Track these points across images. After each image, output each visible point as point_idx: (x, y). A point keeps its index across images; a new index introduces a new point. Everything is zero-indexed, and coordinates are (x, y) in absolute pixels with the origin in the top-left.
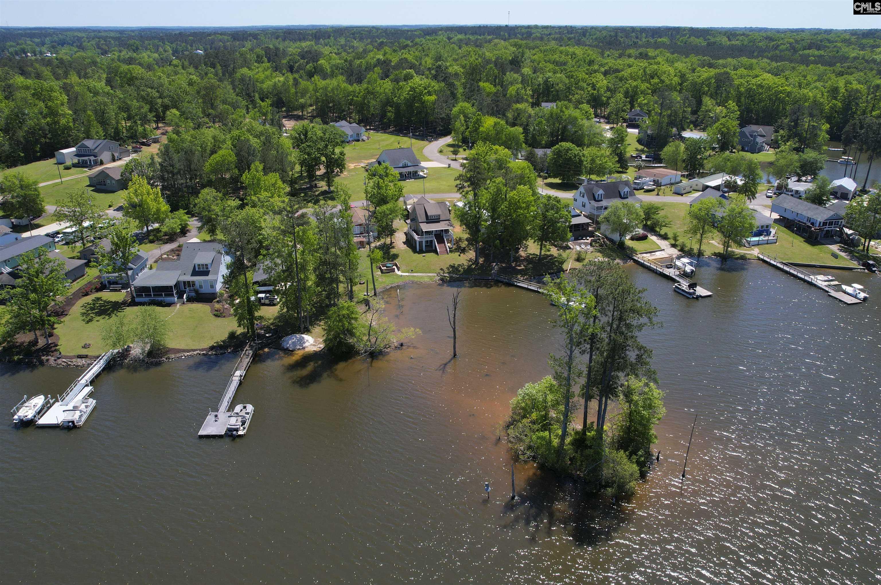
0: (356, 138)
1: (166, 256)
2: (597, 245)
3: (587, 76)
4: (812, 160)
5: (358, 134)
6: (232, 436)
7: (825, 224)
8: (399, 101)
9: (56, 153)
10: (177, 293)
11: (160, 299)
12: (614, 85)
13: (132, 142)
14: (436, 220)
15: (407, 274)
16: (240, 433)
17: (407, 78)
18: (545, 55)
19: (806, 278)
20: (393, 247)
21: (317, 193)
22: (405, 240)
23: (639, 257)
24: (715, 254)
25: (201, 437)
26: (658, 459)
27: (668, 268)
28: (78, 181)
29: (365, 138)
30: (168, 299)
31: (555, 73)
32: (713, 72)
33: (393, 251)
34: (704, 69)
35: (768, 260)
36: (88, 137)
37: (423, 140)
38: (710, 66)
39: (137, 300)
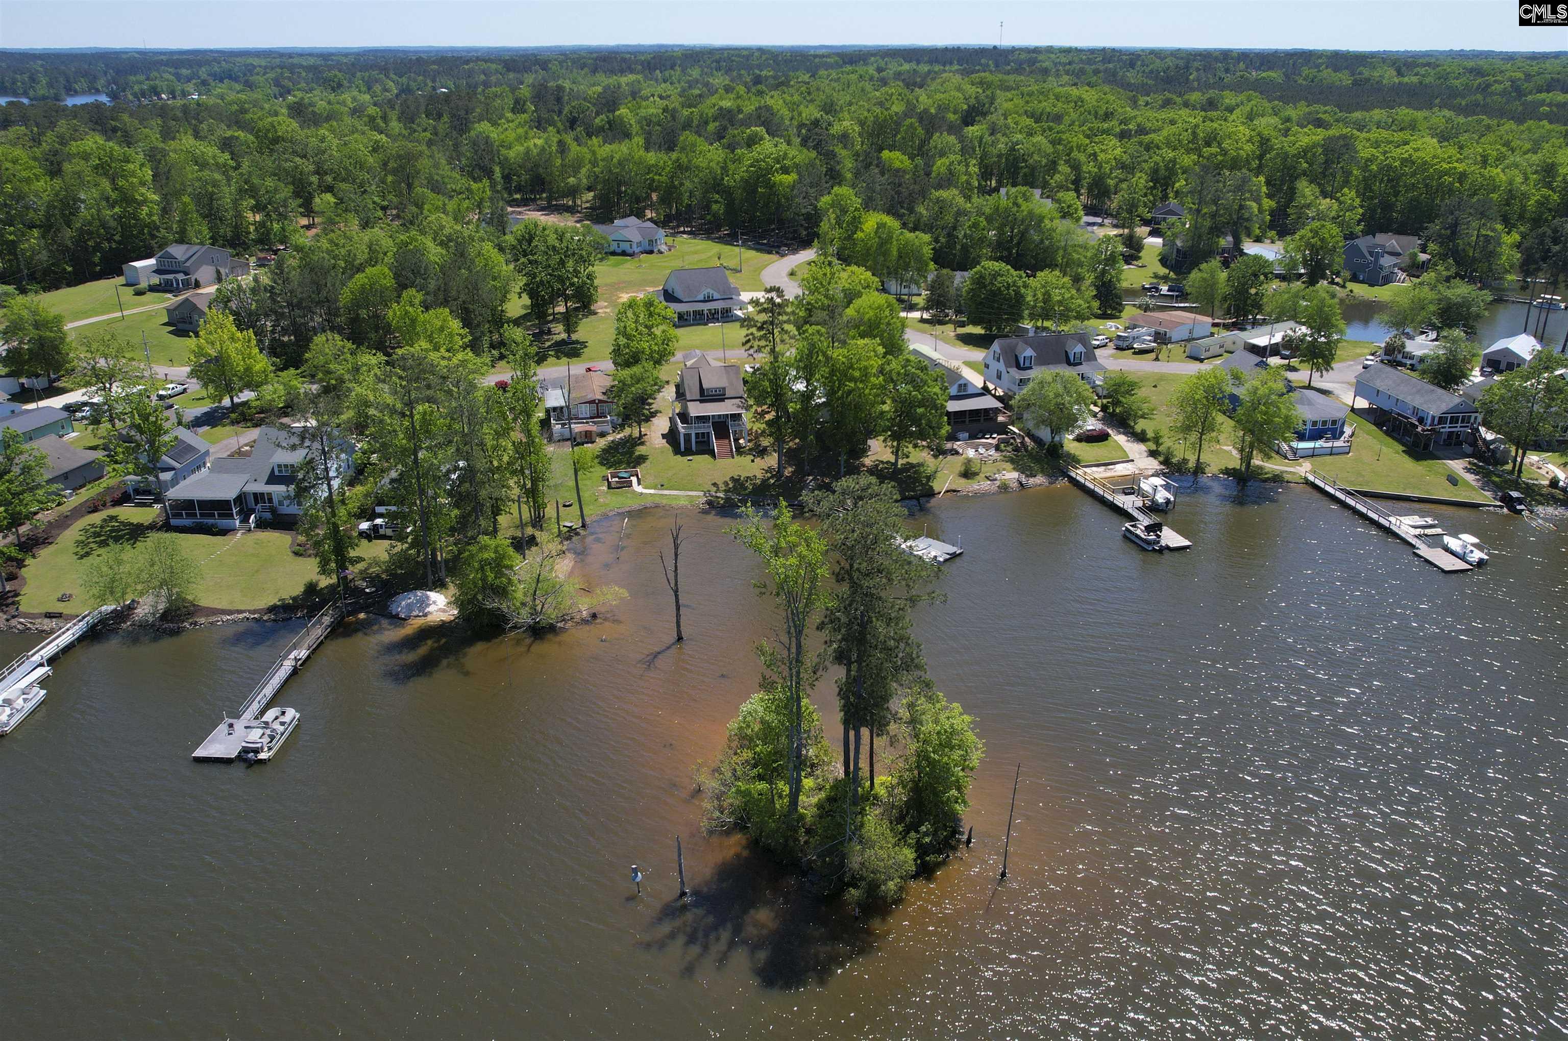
0: (648, 248)
1: (247, 448)
2: (1009, 449)
3: (1088, 141)
4: (1459, 300)
5: (651, 241)
6: (246, 760)
7: (1442, 420)
8: (732, 183)
9: (124, 267)
10: (239, 513)
11: (211, 521)
12: (1132, 156)
13: (261, 251)
14: (718, 396)
15: (652, 491)
16: (263, 756)
17: (752, 142)
18: (1027, 102)
19: (1382, 521)
20: (642, 444)
21: (548, 344)
22: (666, 431)
23: (1079, 474)
24: (1227, 472)
25: (199, 760)
26: (969, 841)
27: (1126, 494)
28: (150, 316)
29: (663, 248)
30: (224, 523)
31: (1030, 134)
32: (1319, 135)
33: (641, 450)
34: (1306, 130)
35: (1321, 485)
36: (182, 239)
37: (770, 253)
38: (1319, 123)
39: (173, 522)
